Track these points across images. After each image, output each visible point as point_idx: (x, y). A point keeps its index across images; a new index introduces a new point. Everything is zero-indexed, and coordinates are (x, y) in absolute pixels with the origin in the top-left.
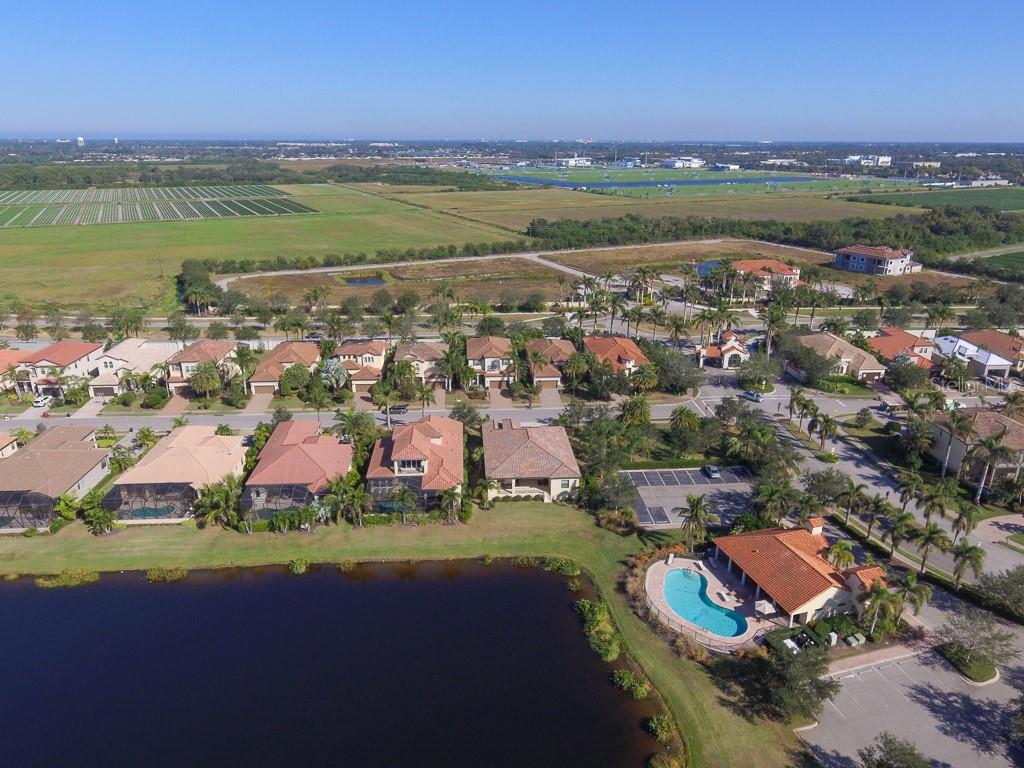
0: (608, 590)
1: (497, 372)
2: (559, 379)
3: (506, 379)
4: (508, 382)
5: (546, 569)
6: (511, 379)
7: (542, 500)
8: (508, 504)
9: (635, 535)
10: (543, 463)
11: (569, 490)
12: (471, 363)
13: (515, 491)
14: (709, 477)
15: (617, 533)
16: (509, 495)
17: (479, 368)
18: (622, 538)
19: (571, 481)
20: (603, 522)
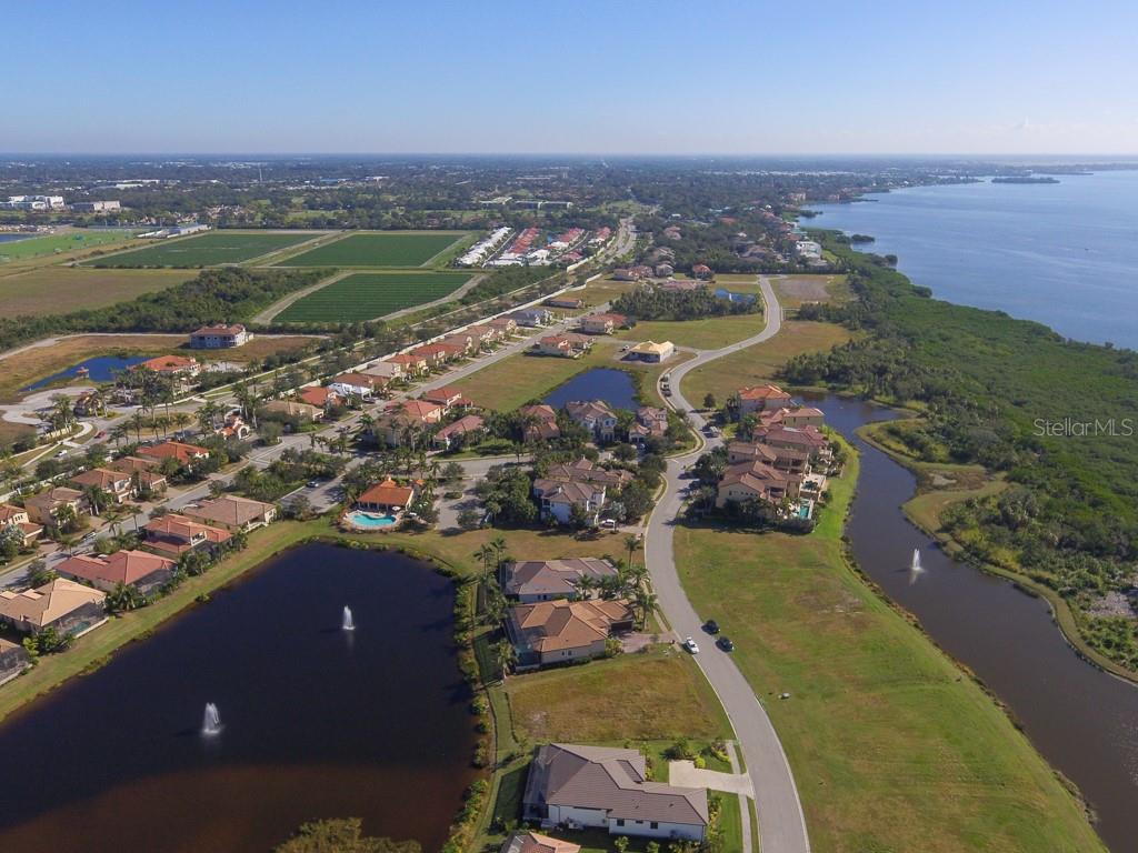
0: (338, 535)
1: (124, 489)
2: (165, 479)
4: (133, 494)
5: (304, 544)
7: (263, 526)
9: (321, 515)
10: (254, 508)
11: (273, 515)
14: (315, 487)
15: (314, 519)
18: (319, 519)
19: (273, 510)
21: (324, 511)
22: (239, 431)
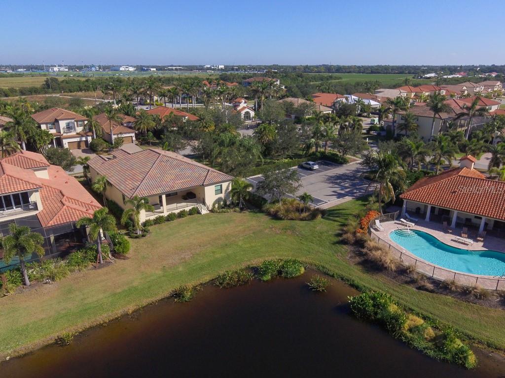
0: (356, 275)
1: (73, 133)
2: (133, 135)
3: (84, 139)
4: (86, 141)
5: (265, 278)
6: (90, 139)
7: (199, 213)
8: (164, 226)
9: (320, 216)
11: (222, 196)
12: (43, 127)
13: (166, 210)
14: (311, 169)
15: (302, 220)
16: (161, 215)
17: (53, 131)
18: (311, 223)
19: (225, 185)
20: (280, 214)
21: (324, 207)
22: (243, 112)
